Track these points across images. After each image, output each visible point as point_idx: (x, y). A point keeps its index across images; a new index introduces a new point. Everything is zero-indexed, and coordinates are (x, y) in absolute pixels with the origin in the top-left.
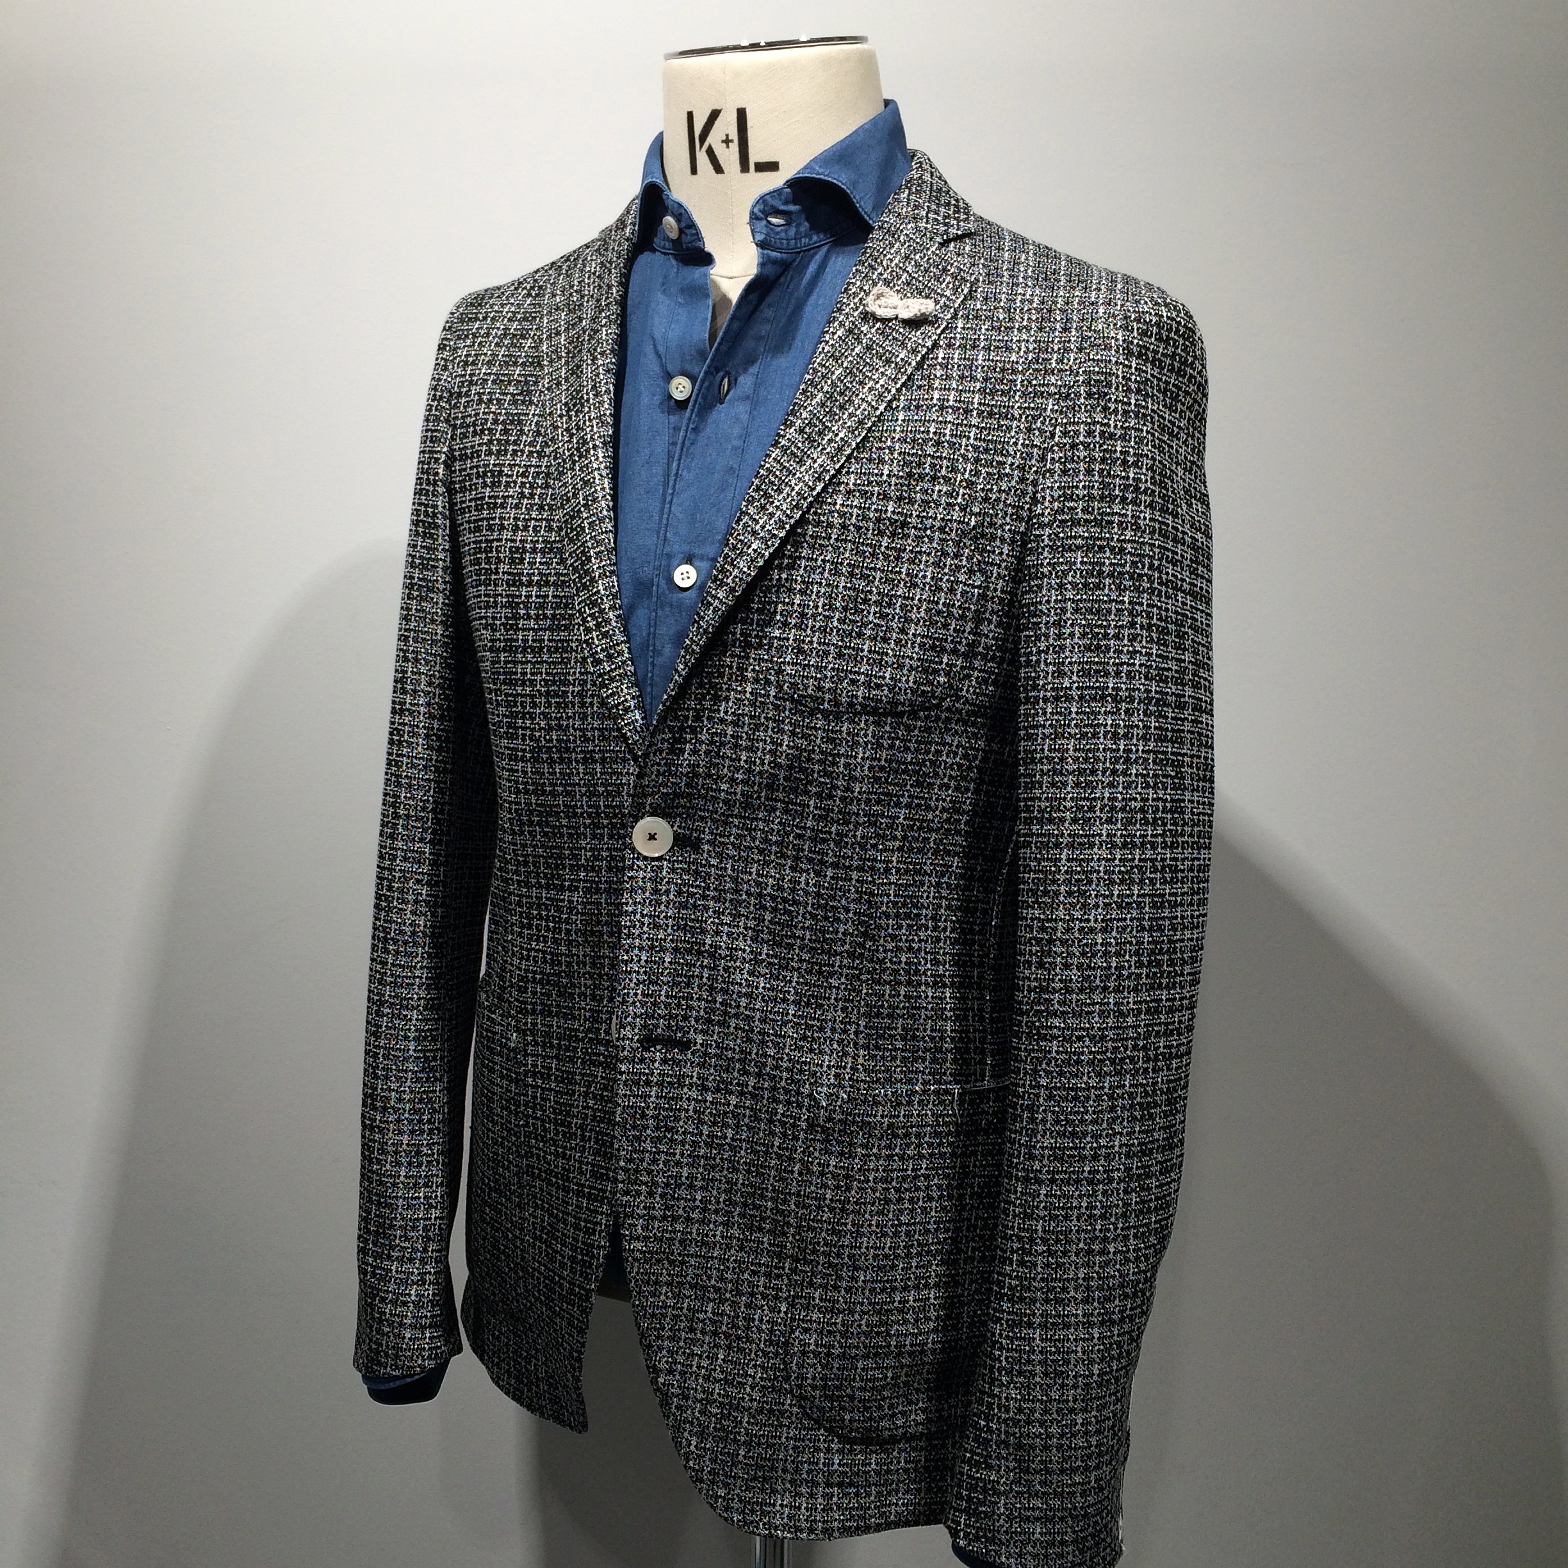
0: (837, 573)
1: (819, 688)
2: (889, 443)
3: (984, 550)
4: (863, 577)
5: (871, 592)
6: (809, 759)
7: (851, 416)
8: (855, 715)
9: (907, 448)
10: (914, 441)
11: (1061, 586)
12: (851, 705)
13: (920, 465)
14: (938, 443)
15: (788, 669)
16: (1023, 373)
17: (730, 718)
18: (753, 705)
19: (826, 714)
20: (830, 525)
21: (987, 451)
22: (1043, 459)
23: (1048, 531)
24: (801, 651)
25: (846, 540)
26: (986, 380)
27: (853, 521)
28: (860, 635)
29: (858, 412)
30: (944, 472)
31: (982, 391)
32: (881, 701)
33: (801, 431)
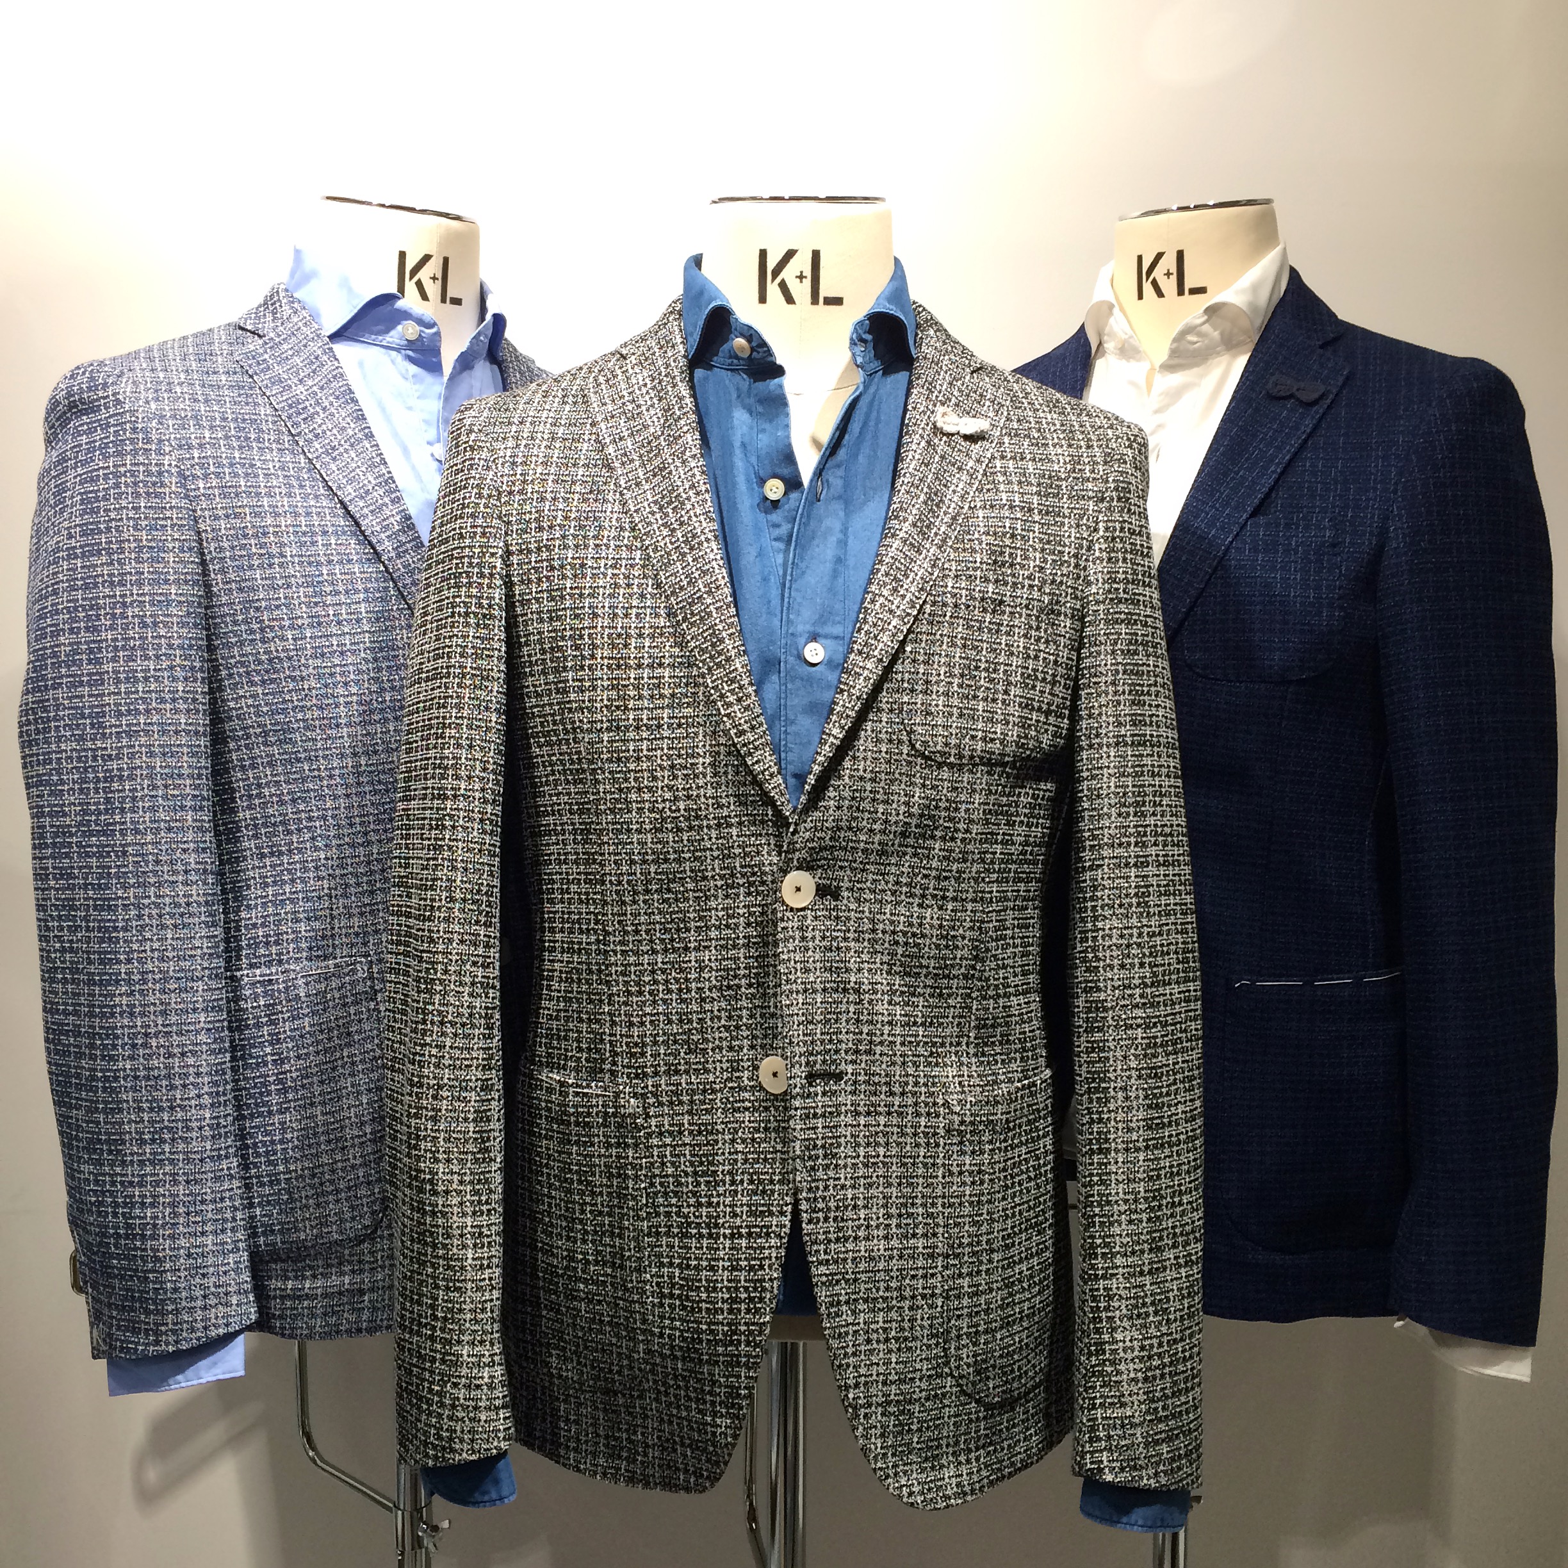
0: (954, 645)
1: (947, 744)
2: (976, 536)
3: (1054, 624)
4: (975, 648)
5: (980, 660)
6: (937, 807)
7: (945, 513)
8: (974, 765)
9: (991, 539)
10: (995, 534)
11: (1113, 652)
12: (972, 757)
13: (1002, 553)
14: (1013, 536)
15: (919, 729)
16: (1066, 479)
17: (869, 776)
18: (889, 762)
19: (951, 766)
20: (945, 605)
21: (1049, 542)
22: (1089, 549)
23: (1102, 607)
24: (929, 713)
25: (957, 617)
26: (1039, 485)
27: (963, 600)
28: (975, 697)
29: (950, 510)
30: (1019, 560)
31: (1038, 494)
32: (994, 753)
33: (914, 525)
